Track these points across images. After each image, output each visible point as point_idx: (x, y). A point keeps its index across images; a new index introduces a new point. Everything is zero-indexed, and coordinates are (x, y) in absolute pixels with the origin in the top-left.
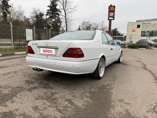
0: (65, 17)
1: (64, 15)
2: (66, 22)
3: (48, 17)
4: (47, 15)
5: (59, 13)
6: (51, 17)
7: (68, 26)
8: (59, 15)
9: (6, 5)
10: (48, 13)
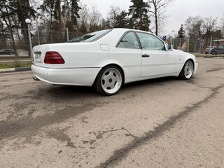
0: (156, 14)
1: (154, 11)
2: (156, 21)
3: (131, 16)
4: (129, 14)
5: (146, 8)
6: (136, 16)
7: (159, 27)
8: (146, 11)
9: (75, 7)
10: (130, 10)
